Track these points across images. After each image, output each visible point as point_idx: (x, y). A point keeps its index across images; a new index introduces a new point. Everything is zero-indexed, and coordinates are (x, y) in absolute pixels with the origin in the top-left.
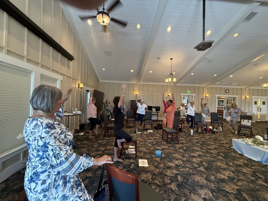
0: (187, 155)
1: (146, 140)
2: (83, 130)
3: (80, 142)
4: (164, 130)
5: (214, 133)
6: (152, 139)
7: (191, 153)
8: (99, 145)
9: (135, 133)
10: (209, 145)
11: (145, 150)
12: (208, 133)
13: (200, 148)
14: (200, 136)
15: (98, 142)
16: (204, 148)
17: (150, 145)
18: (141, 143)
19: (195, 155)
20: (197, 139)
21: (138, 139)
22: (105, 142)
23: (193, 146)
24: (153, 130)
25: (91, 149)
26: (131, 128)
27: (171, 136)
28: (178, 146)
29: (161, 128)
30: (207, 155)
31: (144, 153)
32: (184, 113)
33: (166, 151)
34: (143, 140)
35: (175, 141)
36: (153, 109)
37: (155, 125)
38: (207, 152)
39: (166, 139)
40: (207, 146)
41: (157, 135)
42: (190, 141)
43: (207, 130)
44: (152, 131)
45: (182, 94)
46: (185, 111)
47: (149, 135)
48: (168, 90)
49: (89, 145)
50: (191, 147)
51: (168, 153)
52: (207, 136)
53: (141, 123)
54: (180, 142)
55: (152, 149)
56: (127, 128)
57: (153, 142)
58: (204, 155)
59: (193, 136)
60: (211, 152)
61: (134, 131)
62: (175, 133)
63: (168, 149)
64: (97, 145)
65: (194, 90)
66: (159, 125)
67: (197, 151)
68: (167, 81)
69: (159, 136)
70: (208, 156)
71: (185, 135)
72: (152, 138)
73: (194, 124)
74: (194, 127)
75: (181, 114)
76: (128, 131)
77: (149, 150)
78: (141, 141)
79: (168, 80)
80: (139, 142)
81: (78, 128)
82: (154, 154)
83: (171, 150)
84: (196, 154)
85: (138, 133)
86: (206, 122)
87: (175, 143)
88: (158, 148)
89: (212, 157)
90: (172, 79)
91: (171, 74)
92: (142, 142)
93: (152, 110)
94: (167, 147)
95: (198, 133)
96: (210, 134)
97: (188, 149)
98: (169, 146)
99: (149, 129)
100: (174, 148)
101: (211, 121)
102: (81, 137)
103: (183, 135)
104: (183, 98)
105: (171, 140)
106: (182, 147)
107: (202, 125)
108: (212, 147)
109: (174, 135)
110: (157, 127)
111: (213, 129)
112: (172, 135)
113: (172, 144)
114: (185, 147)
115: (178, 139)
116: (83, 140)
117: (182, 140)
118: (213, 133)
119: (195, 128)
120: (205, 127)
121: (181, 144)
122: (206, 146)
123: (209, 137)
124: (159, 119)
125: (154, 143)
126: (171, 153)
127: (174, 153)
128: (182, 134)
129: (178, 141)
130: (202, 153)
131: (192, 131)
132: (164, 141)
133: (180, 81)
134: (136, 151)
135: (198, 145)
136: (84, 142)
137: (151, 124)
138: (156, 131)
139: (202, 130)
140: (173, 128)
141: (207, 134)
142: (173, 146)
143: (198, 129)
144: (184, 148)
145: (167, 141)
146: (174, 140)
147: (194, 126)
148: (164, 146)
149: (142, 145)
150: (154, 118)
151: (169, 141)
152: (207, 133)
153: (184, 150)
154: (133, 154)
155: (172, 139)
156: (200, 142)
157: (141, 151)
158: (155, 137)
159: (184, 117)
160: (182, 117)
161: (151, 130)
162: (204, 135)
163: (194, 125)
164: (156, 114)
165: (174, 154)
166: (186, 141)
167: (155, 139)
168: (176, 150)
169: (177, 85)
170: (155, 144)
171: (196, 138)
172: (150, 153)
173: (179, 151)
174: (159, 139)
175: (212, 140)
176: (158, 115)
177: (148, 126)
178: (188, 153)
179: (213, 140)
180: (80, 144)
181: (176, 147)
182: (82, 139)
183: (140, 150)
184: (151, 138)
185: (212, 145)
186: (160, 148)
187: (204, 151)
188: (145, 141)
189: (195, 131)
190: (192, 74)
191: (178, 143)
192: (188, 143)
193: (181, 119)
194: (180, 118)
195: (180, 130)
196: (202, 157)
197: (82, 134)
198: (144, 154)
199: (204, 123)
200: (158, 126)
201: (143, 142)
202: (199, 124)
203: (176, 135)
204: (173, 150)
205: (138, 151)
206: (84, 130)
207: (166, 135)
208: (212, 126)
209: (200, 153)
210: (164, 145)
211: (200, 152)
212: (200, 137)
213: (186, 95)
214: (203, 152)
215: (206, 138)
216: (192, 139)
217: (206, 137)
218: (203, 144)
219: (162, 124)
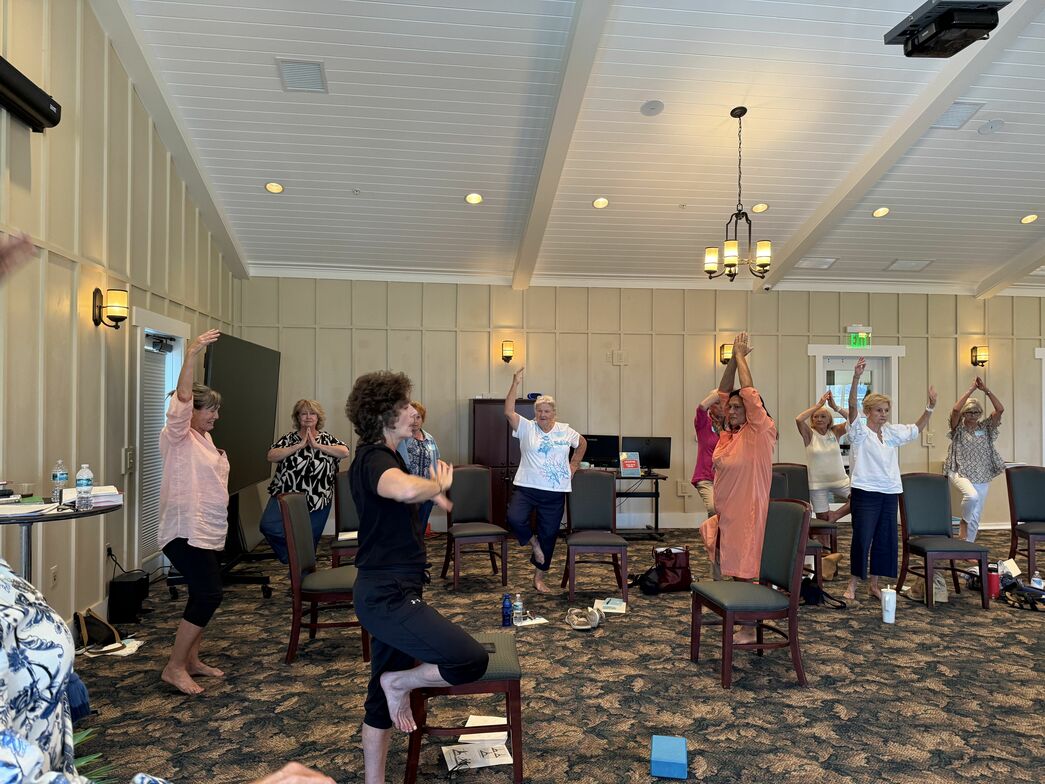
0: (859, 760)
1: (580, 668)
2: (137, 621)
3: (115, 703)
4: (701, 599)
5: (1030, 600)
6: (623, 665)
7: (886, 741)
8: (256, 721)
9: (507, 621)
10: (1000, 683)
11: (576, 735)
12: (992, 603)
13: (947, 709)
14: (946, 630)
15: (245, 700)
16: (974, 705)
17: (610, 702)
18: (547, 695)
19: (910, 752)
20: (924, 648)
21: (528, 663)
22: (299, 694)
23: (899, 699)
24: (631, 598)
25: (201, 750)
26: (476, 591)
27: (751, 635)
28: (796, 698)
29: (685, 584)
30: (990, 752)
31: (574, 758)
32: (835, 478)
33: (723, 738)
34: (565, 670)
35: (781, 670)
36: (623, 456)
37: (640, 561)
38: (992, 731)
39: (718, 655)
40: (991, 692)
41: (656, 632)
42: (875, 664)
43: (985, 585)
44: (619, 607)
45: (816, 350)
46: (843, 461)
47: (598, 634)
48: (723, 323)
49: (187, 725)
50: (884, 701)
51: (737, 752)
52: (991, 624)
53: (548, 556)
54: (815, 673)
55: (625, 726)
56: (450, 593)
57: (631, 678)
58: (972, 752)
59: (895, 631)
60: (1014, 728)
61: (495, 613)
62: (778, 614)
63: (730, 727)
64: (238, 723)
65: (891, 319)
66: (669, 564)
67: (927, 728)
68: (711, 260)
69: (668, 642)
70: (1000, 759)
71: (845, 624)
72: (626, 655)
73: (900, 552)
74: (905, 570)
75: (814, 486)
76: (458, 610)
77: (604, 737)
78: (548, 680)
79: (721, 255)
80: (533, 684)
81: (99, 607)
82: (640, 760)
83: (750, 733)
84: (921, 746)
85: (528, 622)
86: (983, 535)
87: (777, 684)
88: (666, 718)
89: (1026, 760)
90: (748, 248)
91: (740, 214)
92: (556, 687)
93: (617, 465)
94: (727, 710)
95: (927, 605)
96: (1008, 615)
97: (867, 721)
98: (742, 704)
99: (603, 595)
100: (770, 718)
101: (1014, 524)
102: (119, 669)
103: (834, 626)
104: (821, 377)
105: (752, 662)
106: (828, 705)
107: (951, 556)
108: (1023, 696)
109: (769, 628)
110: (654, 577)
111: (1027, 575)
112: (761, 628)
113: (762, 688)
114: (849, 705)
115: (796, 652)
116: (136, 694)
117: (824, 662)
118: (1026, 602)
119: (909, 576)
120: (976, 569)
121: (817, 686)
122: (984, 693)
123: (1002, 631)
124: (669, 520)
125: (638, 685)
126: (757, 753)
127: (774, 750)
128: (821, 617)
129: (798, 664)
130: (958, 742)
131: (889, 596)
132: (708, 675)
133: (804, 264)
134: (515, 745)
135: (932, 686)
136: (143, 706)
137: (615, 557)
138: (649, 606)
139: (958, 590)
140: (765, 581)
141: (991, 615)
142: (765, 703)
143: (928, 579)
144: (842, 712)
145: (725, 672)
146: (770, 661)
147: (900, 564)
148: (709, 708)
149: (554, 701)
150: (632, 515)
151: (736, 669)
152: (985, 606)
153: (843, 729)
154: (497, 769)
155: (760, 652)
156: (943, 668)
157: (551, 745)
158: (646, 649)
159: (835, 507)
160: (823, 505)
161: (614, 600)
162: (969, 618)
163: (900, 559)
164: (646, 486)
165: (771, 756)
166: (853, 667)
167: (644, 659)
168: (789, 728)
169: (781, 287)
170: (641, 698)
171: (918, 639)
172: (611, 755)
173: (806, 731)
174: (668, 660)
175: (1022, 652)
176: (655, 495)
177: (594, 571)
178: (865, 747)
179: (1029, 649)
180: (116, 722)
181: (786, 710)
182: (128, 681)
183: (544, 741)
184: (616, 653)
185: (1023, 683)
186: (678, 720)
187: (970, 724)
188: (577, 679)
189: (910, 594)
190: (882, 212)
191: (801, 684)
192: (869, 677)
193: (814, 516)
194: (806, 515)
195: (813, 594)
196: (956, 764)
197: (132, 646)
198: (571, 766)
199: (971, 539)
200: (661, 570)
201: (560, 681)
202: (933, 545)
203: (784, 626)
204: (766, 730)
205: (532, 750)
206: (143, 621)
207: (720, 628)
208: (1018, 557)
209: (943, 742)
210: (706, 700)
211: (945, 735)
212: (942, 636)
213: (843, 358)
214: (966, 735)
215: (983, 640)
216: (893, 651)
217: (982, 632)
218: (965, 677)
219: (687, 554)
